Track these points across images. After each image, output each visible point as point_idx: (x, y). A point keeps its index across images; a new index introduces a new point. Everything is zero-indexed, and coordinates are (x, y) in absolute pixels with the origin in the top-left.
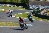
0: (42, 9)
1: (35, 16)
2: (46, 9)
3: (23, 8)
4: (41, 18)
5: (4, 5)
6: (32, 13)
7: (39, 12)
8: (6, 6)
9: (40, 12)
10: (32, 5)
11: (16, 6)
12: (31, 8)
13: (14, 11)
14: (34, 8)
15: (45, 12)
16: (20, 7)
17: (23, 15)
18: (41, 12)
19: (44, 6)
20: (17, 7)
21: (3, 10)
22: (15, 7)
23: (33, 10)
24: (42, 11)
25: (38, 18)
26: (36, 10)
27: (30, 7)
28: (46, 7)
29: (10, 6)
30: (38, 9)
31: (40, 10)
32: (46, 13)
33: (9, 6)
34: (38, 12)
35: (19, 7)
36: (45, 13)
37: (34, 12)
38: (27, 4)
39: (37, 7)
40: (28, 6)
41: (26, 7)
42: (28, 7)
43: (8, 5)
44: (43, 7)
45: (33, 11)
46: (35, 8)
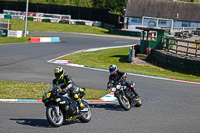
0: (177, 34)
1: (148, 60)
2: (195, 33)
3: (102, 26)
4: (174, 71)
5: (22, 17)
6: (138, 50)
7: (167, 47)
8: (32, 19)
9: (167, 45)
10: (137, 18)
11: (73, 21)
12: (132, 28)
13: (63, 41)
14: (145, 29)
15: (190, 45)
16: (89, 23)
17: (99, 57)
18: (174, 47)
19: (186, 21)
20: (77, 23)
21: (19, 34)
22: (67, 22)
23: (139, 39)
24: (179, 43)
25: (162, 70)
26: (153, 37)
27: (127, 23)
28: (195, 26)
29: (49, 21)
30: (161, 32)
31: (168, 39)
32: (194, 51)
33: (43, 20)
34: (160, 46)
35: (84, 24)
36: (190, 50)
37: (145, 44)
38: (115, 13)
39: (158, 27)
40: (122, 20)
41: (114, 25)
42: (122, 26)
43: (39, 16)
44: (183, 25)
45: (142, 41)
46: (148, 30)
